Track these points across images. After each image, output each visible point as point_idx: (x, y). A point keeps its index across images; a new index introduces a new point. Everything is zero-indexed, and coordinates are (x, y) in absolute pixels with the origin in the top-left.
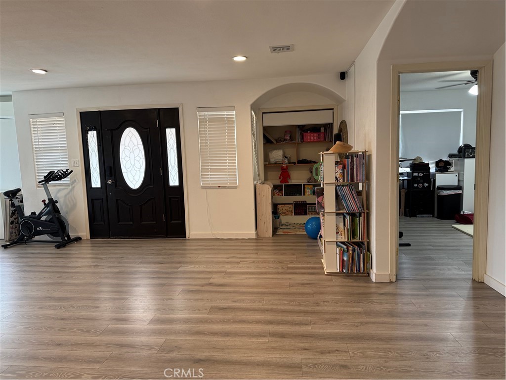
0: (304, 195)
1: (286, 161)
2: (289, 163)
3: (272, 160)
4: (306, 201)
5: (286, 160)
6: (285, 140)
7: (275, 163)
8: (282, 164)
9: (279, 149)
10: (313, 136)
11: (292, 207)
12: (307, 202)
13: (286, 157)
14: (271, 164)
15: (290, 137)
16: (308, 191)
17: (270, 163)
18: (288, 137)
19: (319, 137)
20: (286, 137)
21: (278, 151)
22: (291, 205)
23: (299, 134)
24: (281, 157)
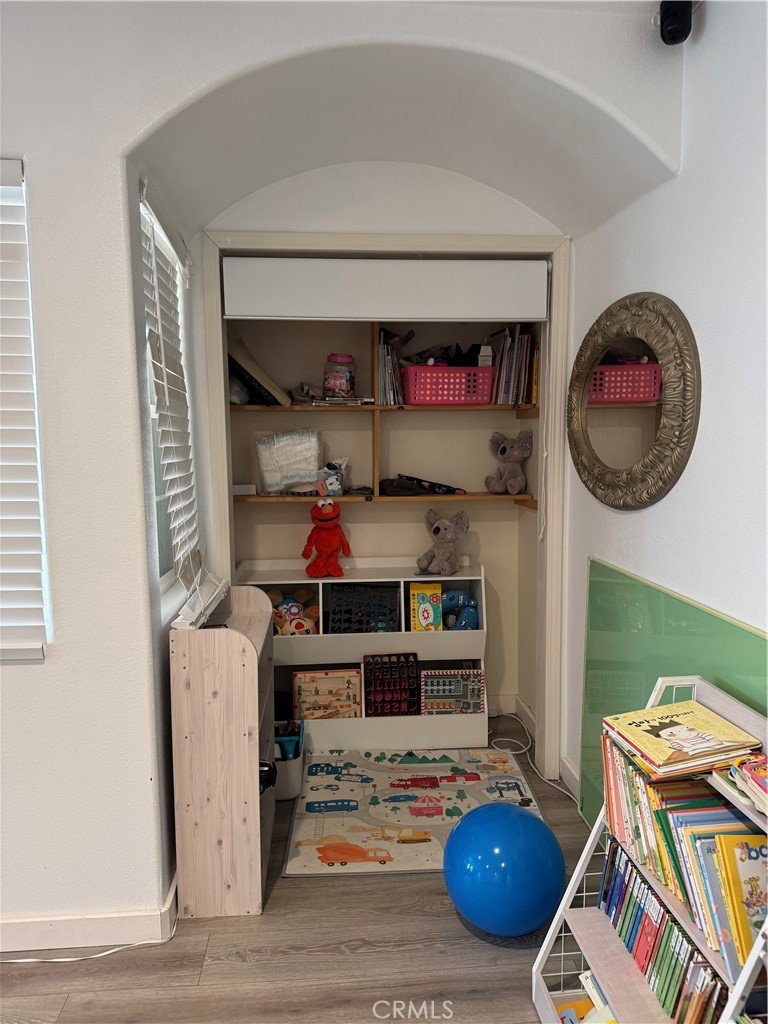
0: (408, 628)
1: (334, 484)
2: (347, 491)
3: (274, 479)
4: (415, 655)
5: (333, 479)
6: (328, 392)
7: (288, 492)
8: (317, 494)
9: (304, 430)
10: (448, 383)
11: (356, 678)
12: (421, 658)
13: (331, 466)
14: (268, 494)
15: (352, 382)
16: (424, 610)
17: (263, 492)
18: (340, 383)
19: (472, 387)
20: (332, 382)
21: (297, 438)
22: (353, 673)
23: (389, 370)
24: (313, 466)
